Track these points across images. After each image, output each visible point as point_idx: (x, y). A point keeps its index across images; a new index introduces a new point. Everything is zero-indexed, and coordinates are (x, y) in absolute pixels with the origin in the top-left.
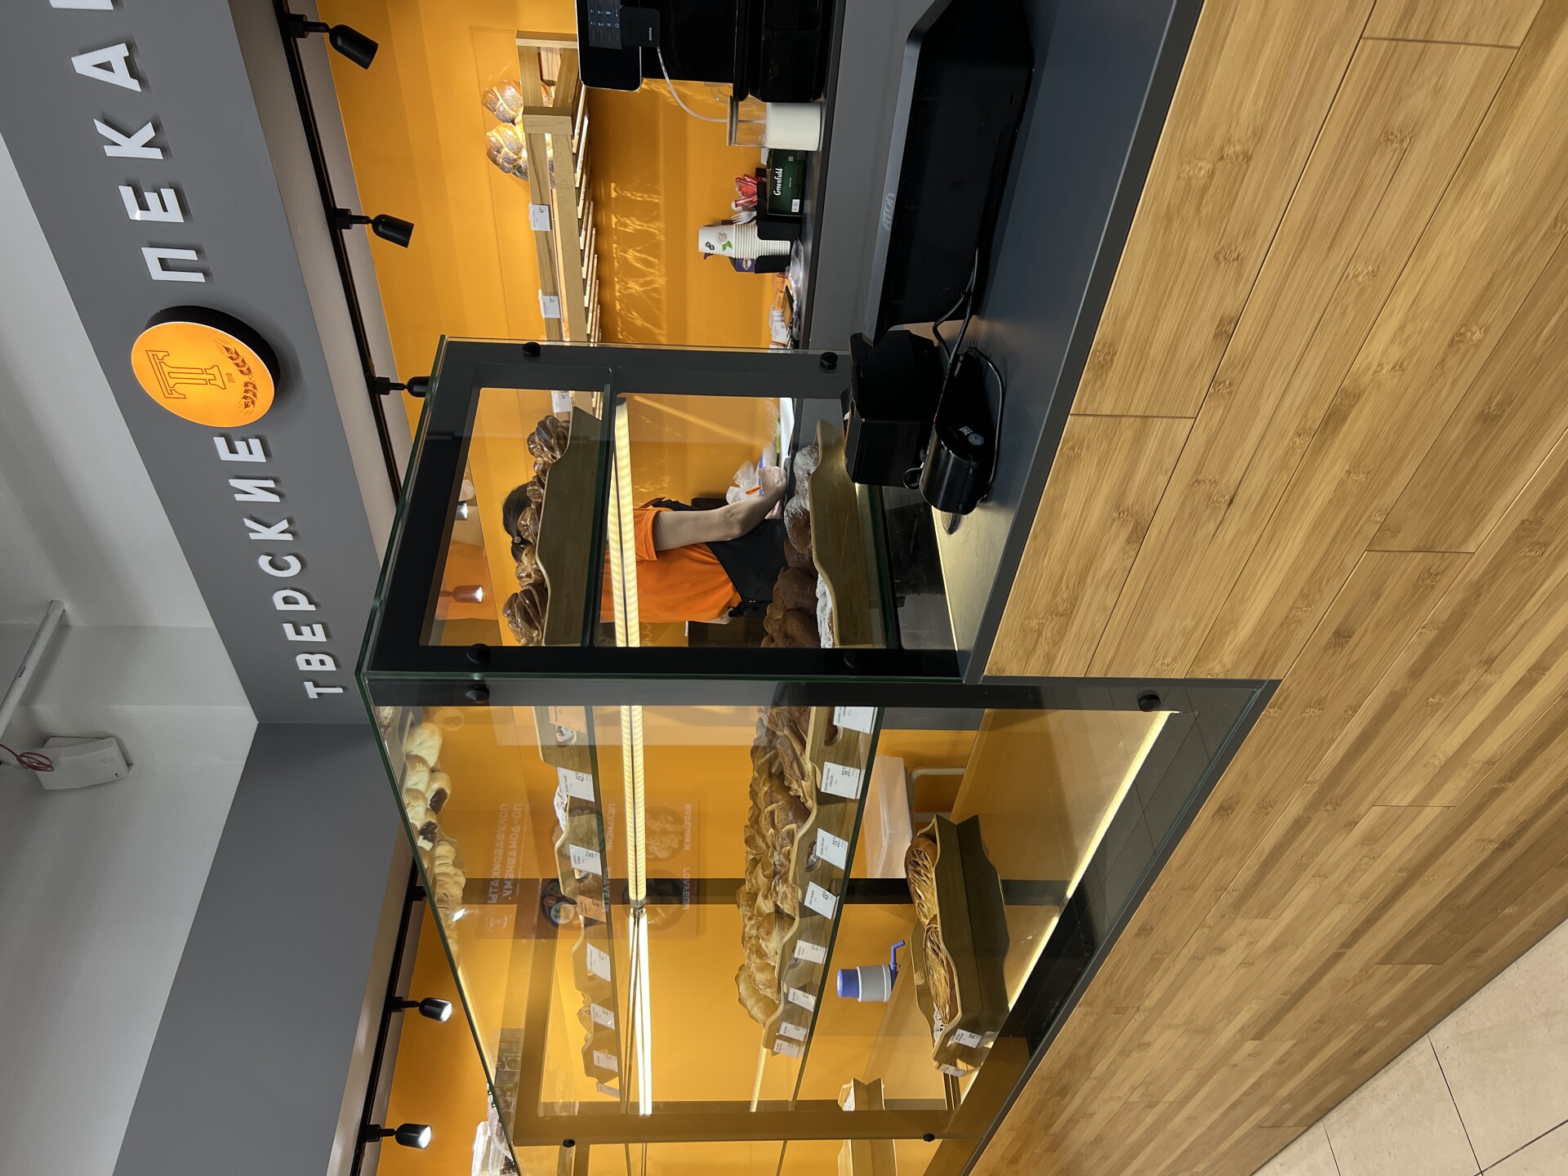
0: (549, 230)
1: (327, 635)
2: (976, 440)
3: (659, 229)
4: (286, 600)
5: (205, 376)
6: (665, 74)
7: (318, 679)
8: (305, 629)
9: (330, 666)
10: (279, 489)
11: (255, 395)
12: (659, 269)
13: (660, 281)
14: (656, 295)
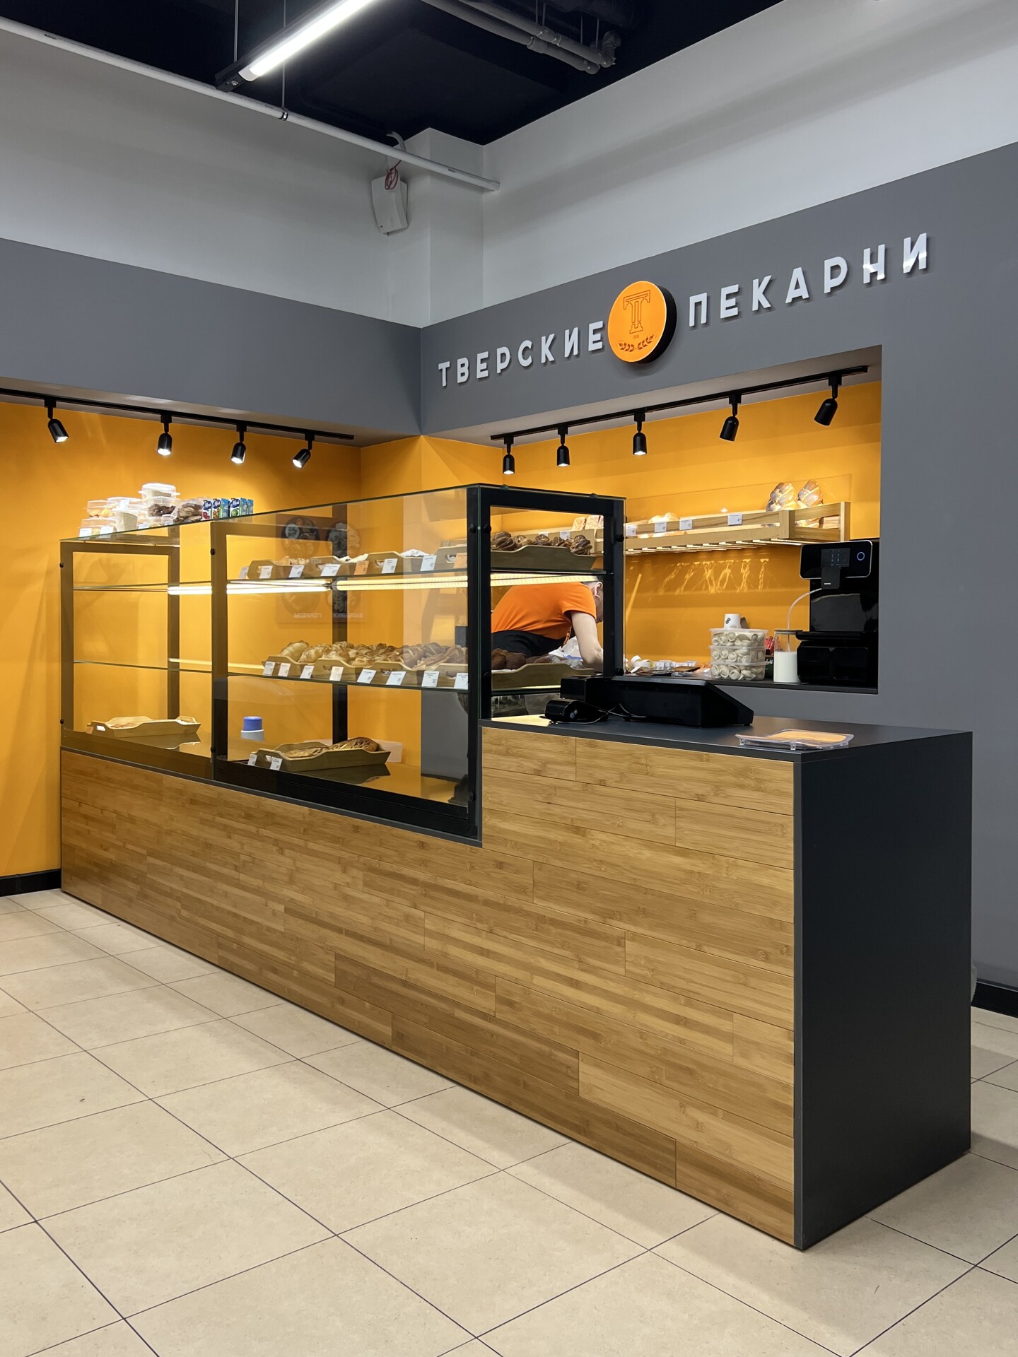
0: (729, 524)
1: (481, 379)
3: (743, 588)
4: (503, 355)
5: (637, 322)
6: (813, 591)
7: (451, 371)
8: (484, 365)
9: (461, 379)
10: (572, 357)
11: (627, 350)
12: (719, 589)
13: (712, 590)
14: (704, 587)
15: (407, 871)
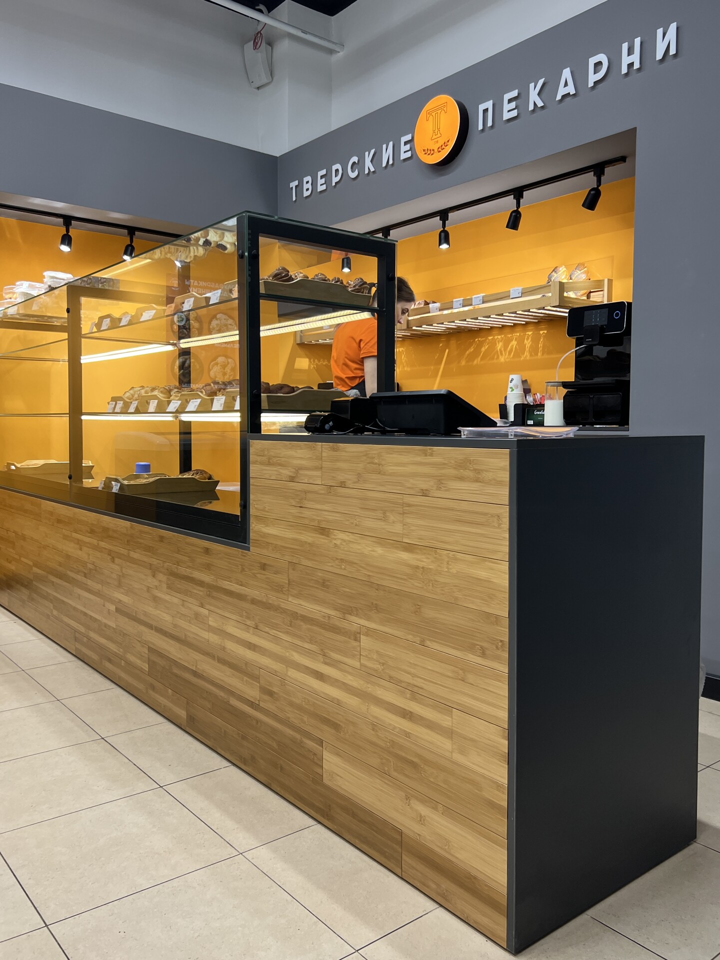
0: (511, 297)
1: (321, 192)
2: (327, 427)
3: (526, 356)
4: (337, 171)
5: (437, 130)
6: (578, 348)
7: (299, 187)
8: (323, 181)
9: (306, 194)
10: (389, 166)
11: (429, 154)
12: (507, 358)
13: (502, 359)
14: (496, 357)
15: (197, 575)
